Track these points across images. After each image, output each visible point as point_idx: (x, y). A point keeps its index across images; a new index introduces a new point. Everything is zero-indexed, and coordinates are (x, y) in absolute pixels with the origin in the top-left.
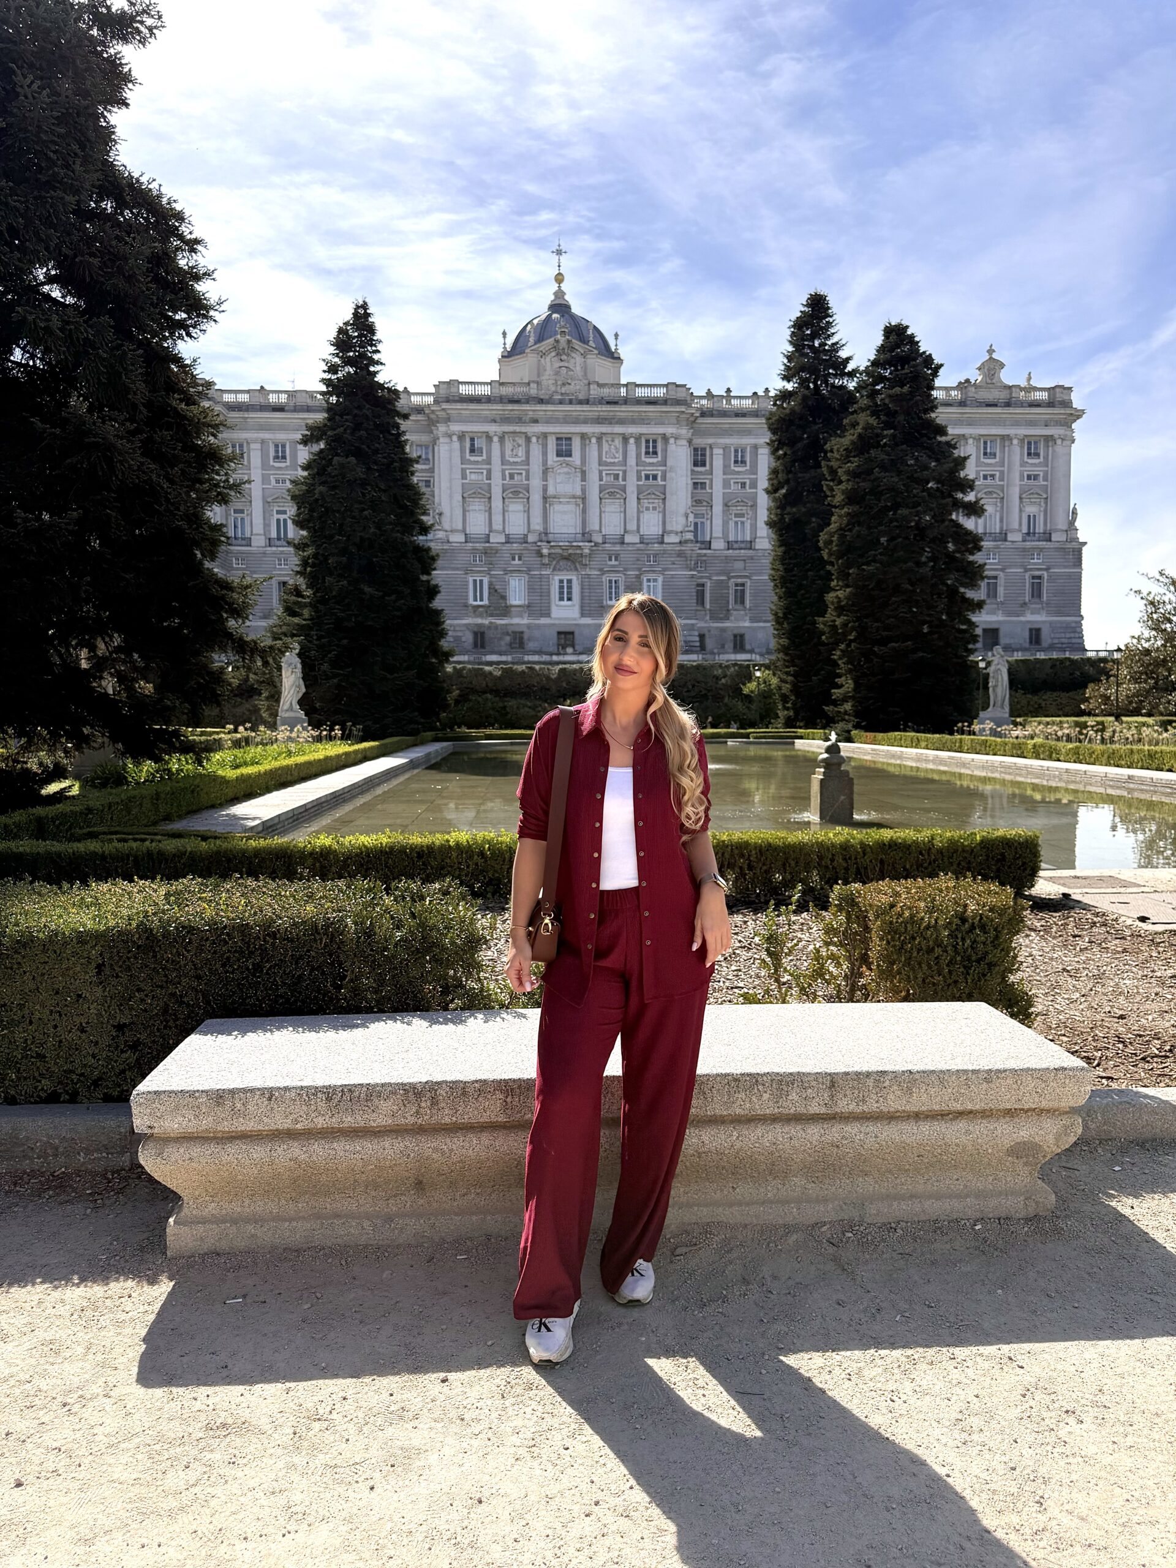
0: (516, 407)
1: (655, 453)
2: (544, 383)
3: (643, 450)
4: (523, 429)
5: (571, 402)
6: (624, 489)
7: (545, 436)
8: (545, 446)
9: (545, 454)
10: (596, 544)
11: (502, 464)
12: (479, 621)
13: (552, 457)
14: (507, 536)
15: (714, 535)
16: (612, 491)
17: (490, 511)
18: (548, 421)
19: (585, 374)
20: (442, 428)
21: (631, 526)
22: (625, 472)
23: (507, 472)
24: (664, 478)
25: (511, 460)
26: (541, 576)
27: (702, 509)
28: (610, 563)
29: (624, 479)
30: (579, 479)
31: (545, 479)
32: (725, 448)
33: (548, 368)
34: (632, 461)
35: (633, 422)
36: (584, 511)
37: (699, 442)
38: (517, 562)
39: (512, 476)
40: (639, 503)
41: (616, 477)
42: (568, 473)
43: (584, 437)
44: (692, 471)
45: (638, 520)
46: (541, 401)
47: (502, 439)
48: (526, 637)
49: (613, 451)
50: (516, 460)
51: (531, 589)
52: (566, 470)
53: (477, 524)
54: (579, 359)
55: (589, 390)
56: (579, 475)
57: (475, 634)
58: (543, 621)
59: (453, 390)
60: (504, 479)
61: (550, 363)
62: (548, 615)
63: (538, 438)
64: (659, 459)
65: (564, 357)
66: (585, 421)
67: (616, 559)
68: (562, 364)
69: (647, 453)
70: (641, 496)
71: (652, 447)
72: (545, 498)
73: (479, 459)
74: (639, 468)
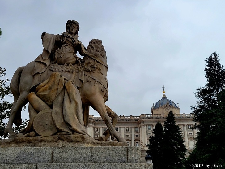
0: (159, 119)
2: (164, 114)
20: (142, 124)
22: (184, 133)
34: (185, 130)
35: (185, 122)
40: (188, 140)
45: (188, 143)
46: (164, 118)
59: (144, 116)
65: (168, 109)
69: (189, 128)
73: (150, 130)
74: (187, 132)
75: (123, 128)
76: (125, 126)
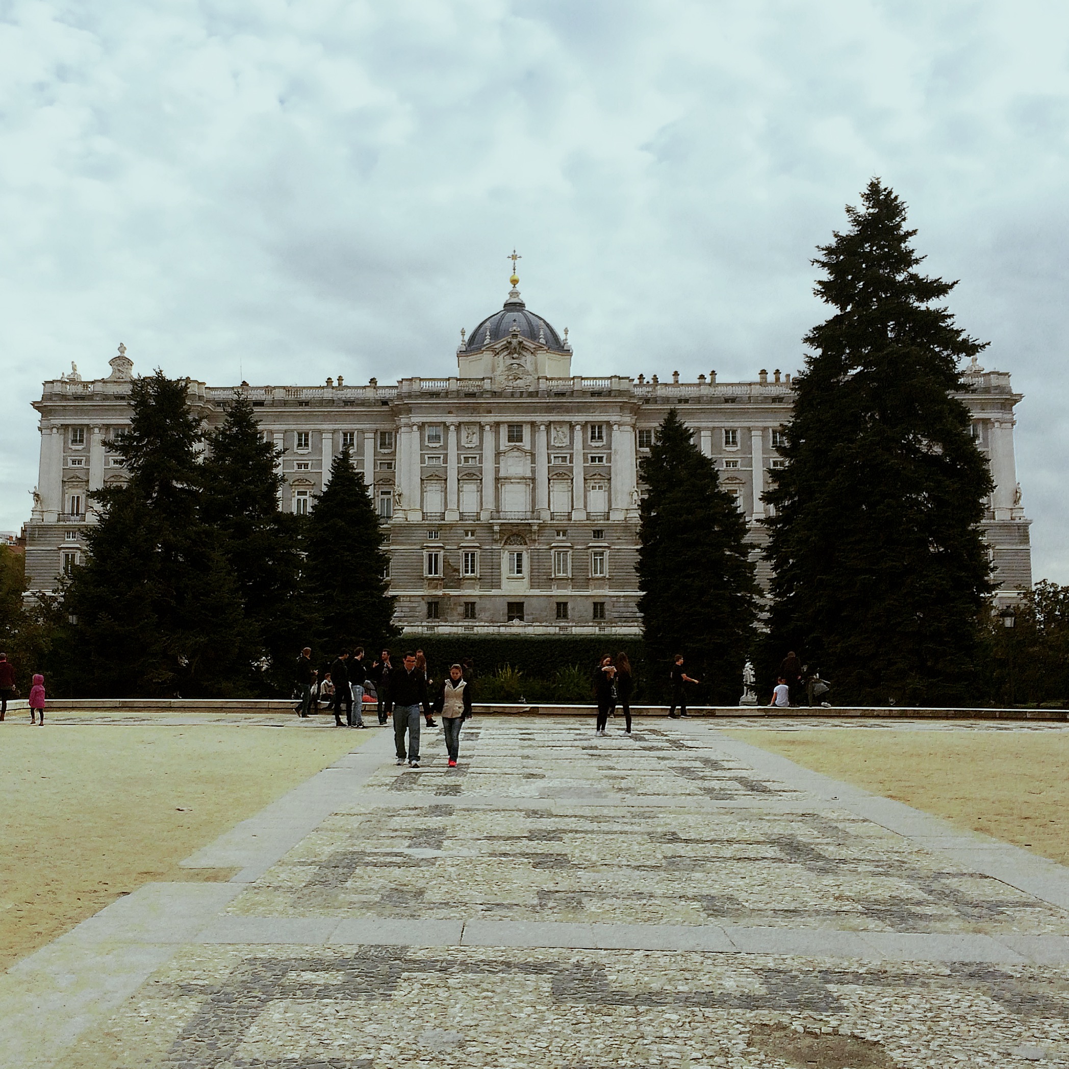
0: (473, 400)
1: (600, 437)
2: (498, 378)
3: (589, 435)
4: (477, 419)
5: (521, 394)
6: (571, 470)
7: (498, 424)
8: (497, 433)
9: (497, 439)
10: (545, 521)
11: (458, 450)
12: (434, 592)
13: (504, 444)
14: (461, 514)
16: (561, 474)
17: (445, 491)
18: (501, 412)
19: (536, 370)
20: (403, 420)
21: (579, 504)
22: (572, 455)
23: (462, 456)
24: (609, 460)
25: (467, 446)
26: (493, 550)
28: (558, 538)
29: (571, 462)
30: (529, 462)
31: (497, 461)
33: (501, 365)
34: (578, 445)
35: (579, 411)
37: (645, 426)
38: (470, 537)
39: (466, 459)
40: (585, 483)
41: (564, 459)
42: (519, 456)
43: (533, 424)
44: (637, 453)
45: (585, 497)
46: (494, 395)
47: (458, 427)
48: (477, 607)
50: (470, 446)
51: (483, 562)
52: (516, 454)
53: (434, 503)
54: (530, 357)
55: (538, 384)
56: (529, 458)
57: (430, 604)
58: (494, 592)
59: (416, 386)
60: (459, 462)
61: (503, 360)
62: (499, 587)
63: (491, 426)
64: (604, 443)
65: (515, 356)
66: (535, 411)
67: (564, 535)
68: (514, 361)
69: (593, 438)
70: (587, 477)
71: (596, 431)
72: (497, 479)
73: (437, 445)
74: (586, 451)
75: (330, 436)
76: (337, 427)
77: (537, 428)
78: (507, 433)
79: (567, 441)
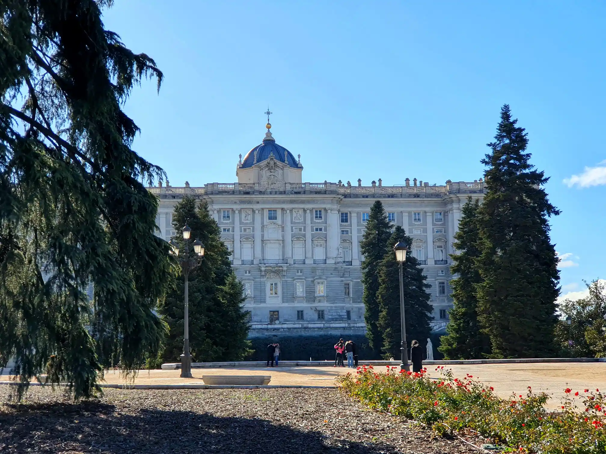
0: (247, 196)
1: (321, 217)
2: (262, 183)
3: (314, 216)
4: (251, 206)
5: (276, 193)
6: (304, 236)
7: (263, 209)
8: (262, 215)
9: (262, 219)
10: (290, 265)
11: (240, 224)
13: (266, 221)
14: (243, 261)
15: (354, 258)
16: (299, 237)
17: (233, 248)
18: (264, 202)
19: (284, 178)
21: (309, 255)
22: (305, 227)
23: (243, 228)
24: (326, 230)
25: (245, 222)
26: (261, 282)
27: (346, 245)
28: (298, 274)
29: (305, 231)
30: (280, 231)
31: (263, 231)
32: (358, 213)
33: (264, 176)
34: (308, 221)
35: (309, 202)
36: (284, 247)
37: (344, 210)
38: (248, 274)
39: (245, 230)
40: (312, 243)
41: (300, 230)
42: (275, 228)
43: (283, 209)
44: (341, 225)
45: (312, 251)
46: (261, 193)
47: (240, 211)
48: (252, 314)
49: (298, 216)
50: (247, 222)
51: (255, 289)
52: (274, 226)
54: (280, 172)
55: (285, 187)
56: (281, 229)
58: (262, 305)
59: (215, 188)
60: (241, 231)
61: (265, 173)
62: (265, 302)
63: (259, 211)
64: (323, 220)
65: (272, 171)
66: (284, 202)
67: (301, 272)
68: (271, 174)
69: (316, 217)
70: (313, 239)
71: (319, 214)
72: (263, 241)
73: (228, 221)
74: (312, 225)
76: (168, 211)
77: (285, 212)
78: (268, 215)
79: (302, 220)
